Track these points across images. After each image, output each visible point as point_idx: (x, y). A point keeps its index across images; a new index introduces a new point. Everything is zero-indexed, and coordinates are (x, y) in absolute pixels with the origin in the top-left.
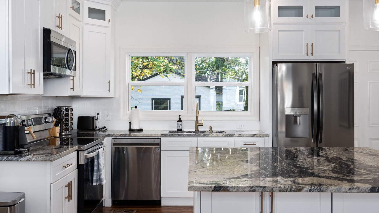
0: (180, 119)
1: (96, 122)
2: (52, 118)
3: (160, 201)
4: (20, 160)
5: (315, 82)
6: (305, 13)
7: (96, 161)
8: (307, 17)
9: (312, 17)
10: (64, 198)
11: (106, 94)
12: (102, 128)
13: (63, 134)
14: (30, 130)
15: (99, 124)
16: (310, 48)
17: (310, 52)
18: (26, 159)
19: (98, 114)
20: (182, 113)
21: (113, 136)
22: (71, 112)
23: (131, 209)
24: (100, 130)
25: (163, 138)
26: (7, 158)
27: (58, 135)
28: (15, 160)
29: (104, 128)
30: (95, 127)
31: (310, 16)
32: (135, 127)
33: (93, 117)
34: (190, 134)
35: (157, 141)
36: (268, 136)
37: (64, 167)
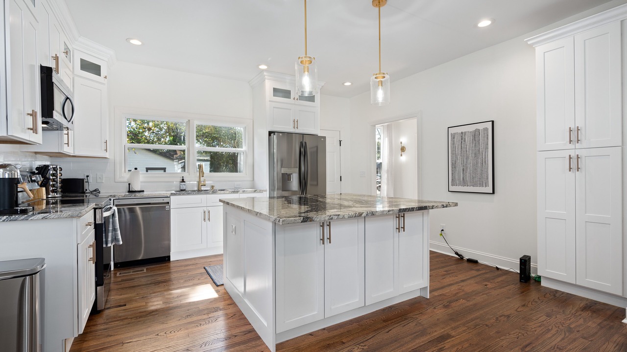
0: (183, 180)
1: (86, 186)
2: (39, 177)
3: (169, 257)
4: (30, 219)
5: (302, 150)
6: (292, 96)
7: (111, 220)
8: (294, 99)
9: (297, 99)
10: (87, 260)
11: (102, 154)
12: (94, 191)
13: (50, 196)
14: (24, 187)
15: (90, 187)
16: (296, 123)
17: (296, 126)
18: (41, 218)
19: (87, 176)
20: (185, 175)
21: (115, 197)
22: (60, 172)
23: (140, 269)
24: (91, 192)
25: (171, 197)
26: (7, 218)
27: (45, 197)
28: (23, 220)
29: (95, 190)
30: (85, 190)
31: (296, 99)
32: (136, 188)
33: (83, 180)
34: (193, 192)
35: (166, 200)
36: (266, 191)
37: (86, 225)
